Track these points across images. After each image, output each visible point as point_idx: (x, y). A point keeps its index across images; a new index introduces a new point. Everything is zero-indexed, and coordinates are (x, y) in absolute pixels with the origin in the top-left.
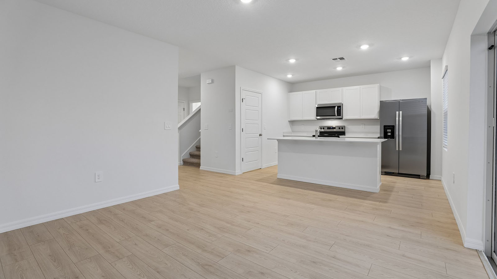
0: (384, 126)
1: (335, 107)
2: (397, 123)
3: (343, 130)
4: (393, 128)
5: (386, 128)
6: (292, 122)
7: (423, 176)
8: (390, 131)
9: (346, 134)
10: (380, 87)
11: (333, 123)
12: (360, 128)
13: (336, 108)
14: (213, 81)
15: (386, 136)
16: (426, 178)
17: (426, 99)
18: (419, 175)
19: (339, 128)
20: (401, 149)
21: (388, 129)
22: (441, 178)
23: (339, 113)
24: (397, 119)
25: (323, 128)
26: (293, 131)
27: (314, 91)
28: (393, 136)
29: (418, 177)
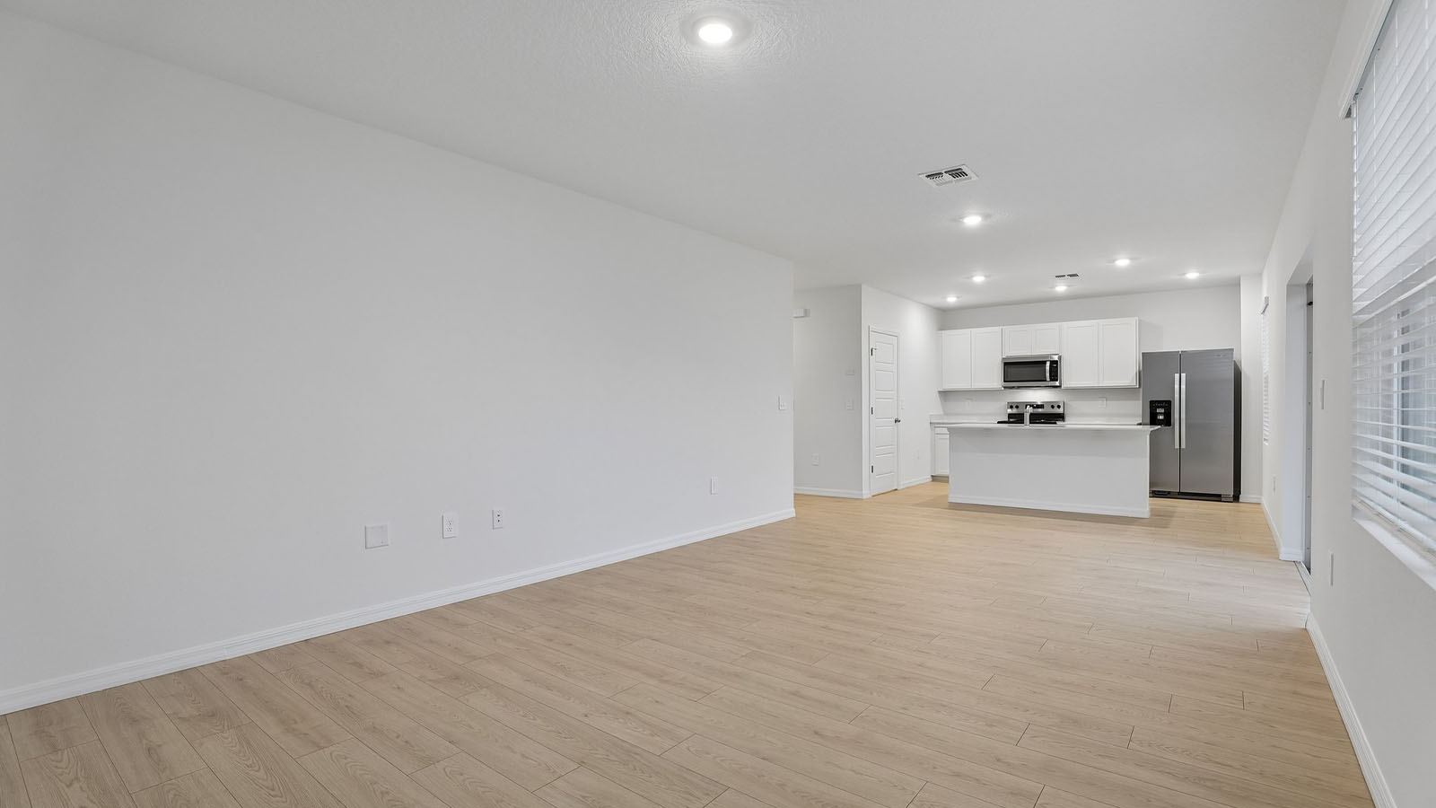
0: (1151, 402)
1: (1045, 362)
2: (1177, 396)
3: (1061, 411)
4: (1167, 405)
5: (1154, 405)
6: (945, 394)
7: (1227, 496)
8: (1163, 411)
9: (1067, 418)
10: (1140, 322)
11: (1038, 396)
12: (1098, 405)
13: (1048, 364)
14: (806, 313)
15: (1153, 421)
16: (1232, 500)
17: (1232, 350)
18: (1220, 496)
19: (1053, 407)
20: (1183, 446)
21: (1159, 407)
22: (1260, 499)
23: (1055, 375)
24: (1177, 387)
25: (1017, 407)
26: (946, 414)
27: (997, 329)
28: (1167, 421)
29: (1217, 498)
